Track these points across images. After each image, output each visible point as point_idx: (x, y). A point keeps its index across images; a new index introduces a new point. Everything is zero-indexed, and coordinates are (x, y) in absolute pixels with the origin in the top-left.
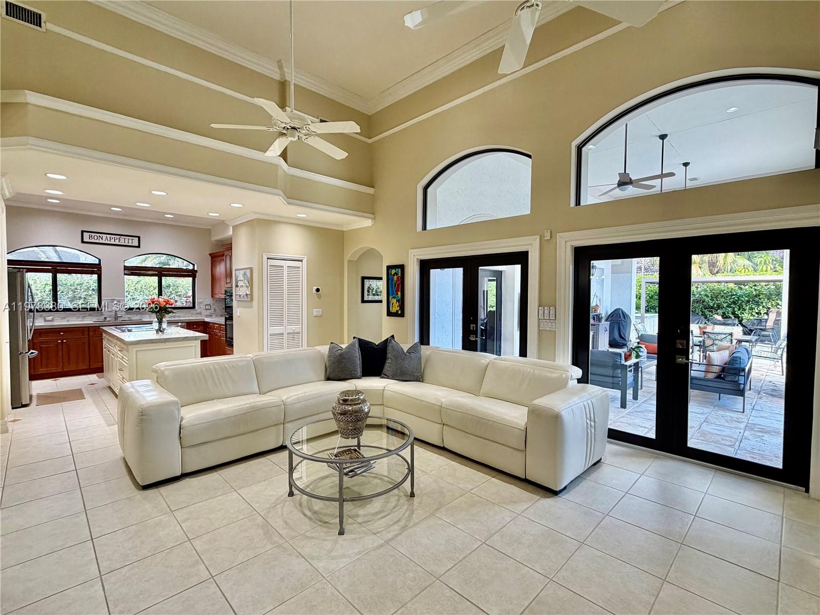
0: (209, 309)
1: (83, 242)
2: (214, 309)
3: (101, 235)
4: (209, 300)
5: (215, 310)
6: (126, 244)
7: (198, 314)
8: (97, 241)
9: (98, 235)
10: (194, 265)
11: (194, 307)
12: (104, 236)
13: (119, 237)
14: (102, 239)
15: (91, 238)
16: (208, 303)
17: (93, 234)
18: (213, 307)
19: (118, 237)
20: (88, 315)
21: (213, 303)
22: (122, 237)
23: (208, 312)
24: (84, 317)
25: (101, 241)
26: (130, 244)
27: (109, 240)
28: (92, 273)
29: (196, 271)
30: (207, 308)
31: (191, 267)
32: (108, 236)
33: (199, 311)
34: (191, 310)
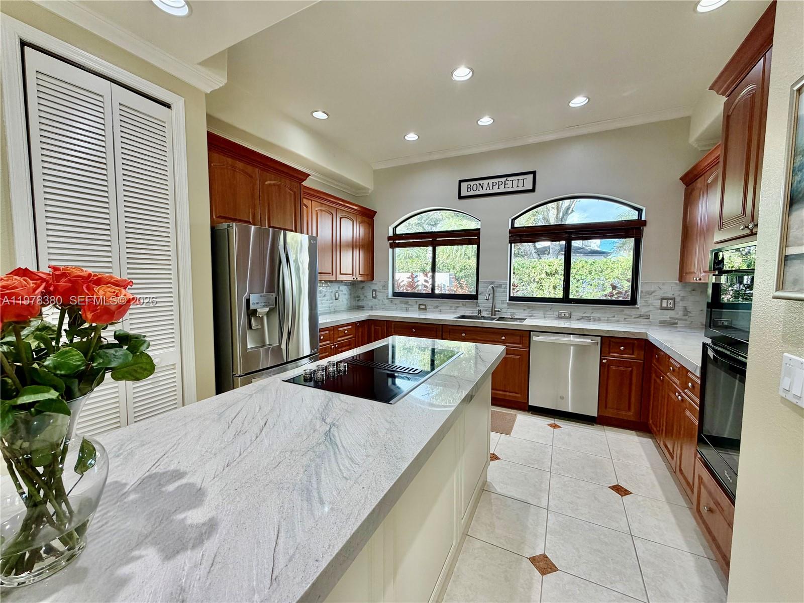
0: (671, 309)
1: (460, 197)
2: (685, 309)
3: (481, 182)
4: (671, 287)
5: (686, 312)
6: (515, 189)
7: (640, 316)
8: (477, 193)
9: (478, 182)
10: (640, 211)
11: (633, 302)
12: (485, 182)
13: (505, 179)
14: (482, 188)
15: (469, 190)
16: (670, 295)
17: (472, 183)
18: (680, 306)
19: (503, 179)
20: (461, 305)
21: (683, 294)
22: (509, 179)
23: (667, 316)
24: (458, 307)
25: (482, 192)
26: (521, 188)
27: (491, 188)
28: (469, 242)
29: (644, 223)
30: (664, 305)
31: (633, 215)
32: (490, 181)
33: (643, 310)
34: (627, 310)
